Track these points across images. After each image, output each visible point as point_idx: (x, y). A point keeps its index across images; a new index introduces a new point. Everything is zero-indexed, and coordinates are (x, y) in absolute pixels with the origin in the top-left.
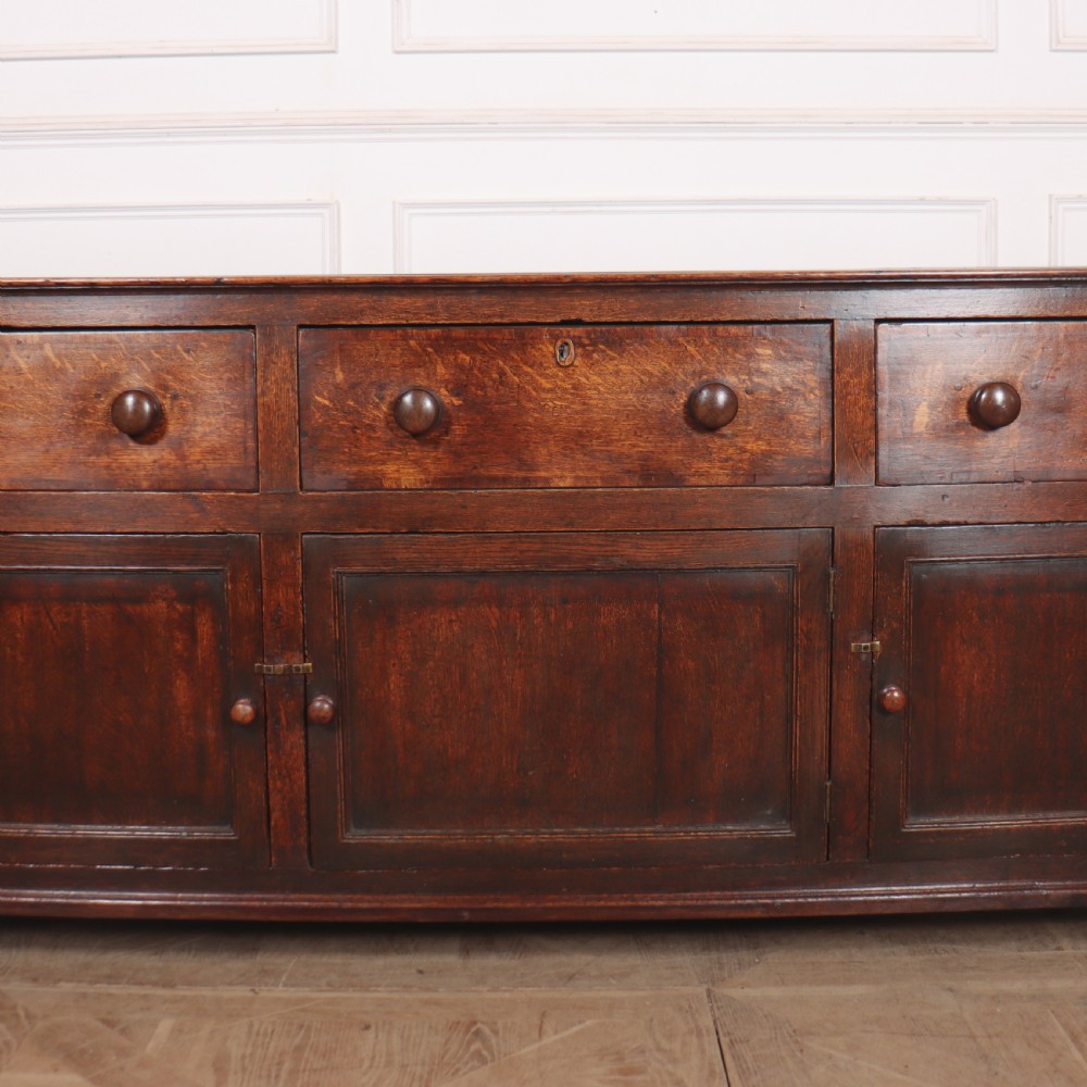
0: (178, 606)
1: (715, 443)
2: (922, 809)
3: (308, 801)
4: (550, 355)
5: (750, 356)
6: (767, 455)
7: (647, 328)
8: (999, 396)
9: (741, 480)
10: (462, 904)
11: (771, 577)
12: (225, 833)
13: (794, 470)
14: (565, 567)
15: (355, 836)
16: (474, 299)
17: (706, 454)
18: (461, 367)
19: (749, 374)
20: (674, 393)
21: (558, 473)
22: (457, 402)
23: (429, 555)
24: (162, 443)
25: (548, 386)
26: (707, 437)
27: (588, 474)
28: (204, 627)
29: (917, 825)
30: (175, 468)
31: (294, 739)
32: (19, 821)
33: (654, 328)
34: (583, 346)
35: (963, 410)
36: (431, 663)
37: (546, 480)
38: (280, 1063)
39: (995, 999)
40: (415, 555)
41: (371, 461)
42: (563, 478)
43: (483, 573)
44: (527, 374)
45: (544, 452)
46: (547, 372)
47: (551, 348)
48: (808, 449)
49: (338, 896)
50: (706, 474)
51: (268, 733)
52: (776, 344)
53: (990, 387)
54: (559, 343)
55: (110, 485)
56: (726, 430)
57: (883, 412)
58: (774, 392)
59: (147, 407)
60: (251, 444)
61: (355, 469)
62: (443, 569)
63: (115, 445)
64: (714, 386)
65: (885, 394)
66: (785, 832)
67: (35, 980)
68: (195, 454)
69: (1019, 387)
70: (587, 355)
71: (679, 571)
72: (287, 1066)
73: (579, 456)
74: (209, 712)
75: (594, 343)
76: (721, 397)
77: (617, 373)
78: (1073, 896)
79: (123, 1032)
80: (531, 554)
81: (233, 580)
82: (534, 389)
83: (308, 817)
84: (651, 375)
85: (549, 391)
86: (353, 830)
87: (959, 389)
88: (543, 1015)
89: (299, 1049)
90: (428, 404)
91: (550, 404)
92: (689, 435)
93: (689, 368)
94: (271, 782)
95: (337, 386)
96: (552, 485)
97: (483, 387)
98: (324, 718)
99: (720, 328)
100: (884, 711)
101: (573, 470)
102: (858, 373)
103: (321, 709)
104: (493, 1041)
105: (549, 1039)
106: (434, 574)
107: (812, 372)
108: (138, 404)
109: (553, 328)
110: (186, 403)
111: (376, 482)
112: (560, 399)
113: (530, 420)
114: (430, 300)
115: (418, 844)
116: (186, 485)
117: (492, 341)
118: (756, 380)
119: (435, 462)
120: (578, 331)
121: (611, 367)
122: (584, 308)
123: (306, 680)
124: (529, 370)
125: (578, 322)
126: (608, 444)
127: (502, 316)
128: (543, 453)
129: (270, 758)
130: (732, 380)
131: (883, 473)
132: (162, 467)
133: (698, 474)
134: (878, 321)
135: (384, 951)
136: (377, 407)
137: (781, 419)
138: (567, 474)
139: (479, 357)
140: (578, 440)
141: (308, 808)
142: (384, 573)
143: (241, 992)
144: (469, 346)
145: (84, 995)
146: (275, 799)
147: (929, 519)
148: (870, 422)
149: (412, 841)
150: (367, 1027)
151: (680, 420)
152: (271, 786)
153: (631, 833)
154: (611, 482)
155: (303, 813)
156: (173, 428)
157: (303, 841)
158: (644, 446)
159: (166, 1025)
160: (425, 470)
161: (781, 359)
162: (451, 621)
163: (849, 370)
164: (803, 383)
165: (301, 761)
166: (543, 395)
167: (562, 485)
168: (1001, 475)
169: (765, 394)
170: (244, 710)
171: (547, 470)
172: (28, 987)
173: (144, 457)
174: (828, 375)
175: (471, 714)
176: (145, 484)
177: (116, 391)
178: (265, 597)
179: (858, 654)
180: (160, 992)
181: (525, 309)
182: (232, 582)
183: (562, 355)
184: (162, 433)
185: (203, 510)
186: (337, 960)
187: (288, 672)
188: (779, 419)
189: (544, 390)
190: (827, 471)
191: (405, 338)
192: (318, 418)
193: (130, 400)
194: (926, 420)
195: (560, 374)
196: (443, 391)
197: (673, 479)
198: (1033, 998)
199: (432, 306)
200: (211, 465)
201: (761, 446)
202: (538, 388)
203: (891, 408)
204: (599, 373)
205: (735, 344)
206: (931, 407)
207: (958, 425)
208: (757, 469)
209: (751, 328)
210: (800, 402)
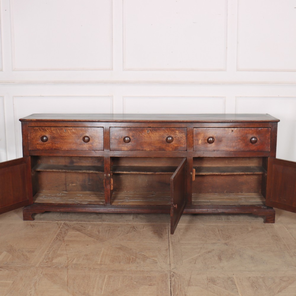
3: (110, 195)
4: (146, 132)
5: (175, 132)
6: (178, 147)
7: (160, 128)
9: (174, 150)
10: (132, 211)
13: (181, 149)
17: (169, 146)
18: (133, 133)
19: (175, 135)
20: (164, 137)
22: (133, 138)
24: (90, 144)
25: (146, 136)
26: (168, 144)
27: (152, 149)
30: (92, 147)
31: (109, 186)
33: (161, 128)
34: (151, 131)
35: (206, 141)
37: (145, 150)
38: (107, 231)
39: (209, 226)
41: (120, 147)
42: (148, 149)
44: (143, 134)
45: (145, 145)
46: (146, 134)
48: (183, 146)
49: (114, 209)
50: (168, 149)
52: (179, 131)
53: (210, 138)
54: (147, 130)
56: (172, 143)
57: (194, 141)
58: (179, 138)
59: (88, 139)
60: (103, 144)
61: (118, 148)
63: (83, 144)
64: (169, 137)
65: (195, 138)
67: (70, 221)
68: (94, 145)
69: (214, 137)
70: (152, 132)
72: (108, 231)
73: (150, 146)
75: (152, 130)
76: (171, 138)
77: (156, 134)
78: (222, 212)
79: (84, 227)
84: (161, 135)
87: (205, 138)
88: (144, 226)
89: (109, 230)
90: (128, 139)
91: (146, 139)
92: (166, 143)
93: (166, 134)
94: (105, 192)
95: (115, 136)
97: (136, 136)
99: (171, 128)
101: (149, 148)
102: (191, 135)
104: (137, 229)
105: (144, 229)
107: (184, 135)
108: (86, 138)
109: (146, 128)
110: (93, 138)
111: (121, 150)
113: (143, 141)
116: (94, 149)
117: (138, 130)
118: (176, 136)
119: (129, 147)
120: (150, 128)
121: (155, 133)
122: (151, 125)
125: (150, 127)
126: (154, 144)
127: (139, 126)
130: (172, 136)
131: (194, 149)
132: (90, 147)
133: (167, 149)
134: (194, 128)
135: (121, 218)
136: (121, 139)
137: (180, 141)
139: (136, 132)
140: (150, 144)
143: (100, 223)
144: (134, 131)
145: (77, 223)
146: (106, 195)
147: (201, 156)
148: (192, 142)
150: (119, 227)
151: (165, 141)
154: (155, 150)
155: (110, 197)
156: (91, 141)
157: (110, 201)
158: (160, 145)
159: (90, 227)
161: (180, 133)
163: (189, 135)
164: (183, 136)
165: (109, 190)
167: (148, 150)
168: (211, 150)
169: (177, 138)
171: (145, 148)
173: (87, 146)
174: (186, 135)
176: (87, 150)
177: (83, 136)
180: (88, 223)
181: (143, 125)
183: (148, 132)
185: (96, 153)
187: (108, 177)
188: (179, 141)
190: (186, 149)
192: (112, 140)
194: (200, 142)
195: (148, 134)
196: (131, 137)
197: (164, 150)
198: (215, 226)
200: (97, 147)
201: (177, 145)
202: (144, 136)
203: (196, 140)
204: (153, 135)
205: (173, 131)
206: (201, 140)
207: (206, 143)
208: (176, 149)
209: (175, 128)
210: (182, 139)
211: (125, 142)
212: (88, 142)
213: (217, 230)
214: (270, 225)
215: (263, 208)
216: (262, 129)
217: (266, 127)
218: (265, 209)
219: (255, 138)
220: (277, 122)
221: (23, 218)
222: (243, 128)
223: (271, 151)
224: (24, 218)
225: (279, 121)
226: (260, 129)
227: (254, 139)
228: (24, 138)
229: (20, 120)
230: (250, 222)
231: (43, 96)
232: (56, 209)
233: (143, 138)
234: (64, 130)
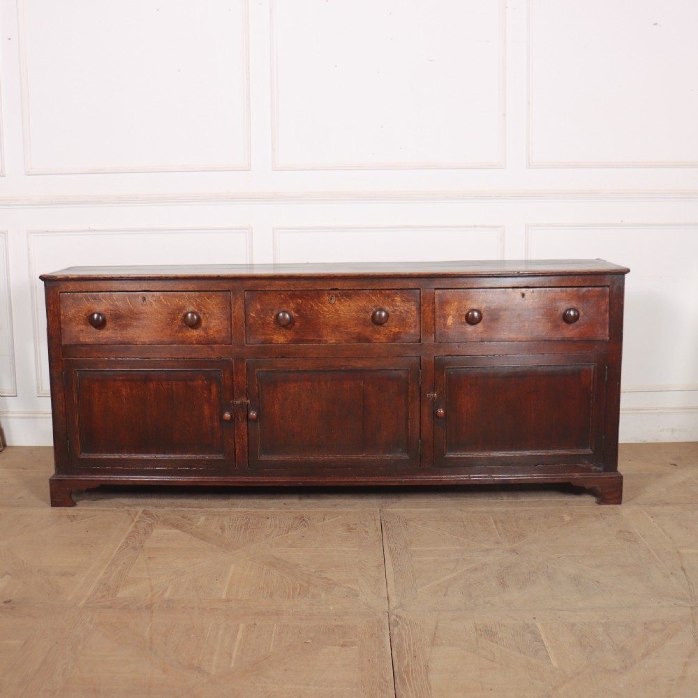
0: (205, 382)
1: (381, 329)
2: (451, 450)
3: (248, 446)
4: (327, 300)
5: (393, 300)
6: (399, 333)
7: (359, 291)
8: (476, 314)
9: (390, 341)
10: (299, 481)
11: (400, 372)
12: (220, 457)
13: (408, 338)
14: (332, 369)
15: (263, 458)
16: (302, 282)
17: (379, 333)
18: (298, 304)
19: (393, 306)
20: (368, 312)
22: (297, 315)
23: (288, 365)
24: (200, 329)
25: (327, 310)
26: (379, 327)
27: (340, 339)
28: (214, 390)
29: (450, 455)
30: (205, 337)
31: (244, 425)
32: (152, 453)
33: (362, 291)
34: (338, 297)
35: (464, 318)
36: (289, 401)
37: (326, 341)
38: (241, 527)
39: (474, 512)
40: (284, 365)
41: (269, 334)
42: (331, 339)
43: (305, 371)
44: (320, 306)
46: (326, 305)
47: (328, 298)
48: (412, 331)
49: (258, 477)
50: (379, 339)
51: (235, 424)
52: (401, 297)
53: (473, 310)
54: (330, 296)
55: (183, 342)
56: (385, 325)
57: (437, 319)
58: (401, 312)
59: (195, 317)
60: (229, 329)
61: (263, 337)
62: (292, 370)
63: (184, 329)
64: (381, 310)
65: (438, 313)
66: (406, 457)
67: (156, 507)
68: (211, 332)
69: (482, 311)
70: (340, 300)
71: (370, 370)
72: (243, 527)
73: (337, 333)
74: (215, 417)
75: (342, 296)
76: (383, 314)
77: (349, 306)
78: (503, 480)
79: (189, 519)
80: (321, 365)
81: (224, 373)
84: (360, 306)
85: (326, 312)
86: (263, 455)
87: (462, 311)
88: (325, 515)
89: (247, 524)
90: (287, 316)
91: (327, 316)
92: (373, 326)
93: (373, 304)
94: (236, 440)
95: (258, 310)
96: (328, 342)
97: (305, 310)
98: (254, 418)
99: (383, 292)
100: (438, 417)
101: (335, 337)
102: (429, 306)
103: (253, 415)
104: (309, 521)
105: (325, 522)
106: (289, 371)
107: (414, 305)
108: (192, 316)
109: (328, 291)
110: (207, 315)
111: (270, 341)
112: (331, 314)
113: (321, 321)
114: (288, 282)
115: (284, 460)
116: (209, 342)
117: (308, 295)
118: (395, 308)
119: (290, 335)
120: (337, 292)
121: (347, 304)
122: (338, 284)
123: (248, 406)
125: (337, 289)
126: (347, 329)
127: (311, 287)
128: (325, 332)
129: (235, 432)
130: (387, 308)
131: (438, 338)
132: (200, 337)
133: (376, 339)
134: (436, 289)
135: (273, 498)
136: (271, 317)
137: (403, 321)
139: (304, 301)
140: (337, 327)
142: (272, 371)
143: (226, 510)
144: (301, 298)
145: (174, 511)
146: (237, 446)
147: (452, 354)
148: (433, 322)
149: (282, 459)
150: (268, 518)
151: (370, 321)
153: (354, 457)
154: (347, 341)
155: (247, 450)
156: (204, 324)
157: (246, 460)
158: (358, 330)
159: (203, 518)
160: (287, 338)
161: (403, 301)
162: (295, 387)
163: (426, 305)
164: (410, 309)
165: (246, 433)
167: (331, 342)
168: (476, 340)
169: (398, 313)
170: (227, 416)
171: (326, 337)
172: (155, 509)
173: (194, 334)
174: (418, 307)
175: (302, 417)
176: (194, 342)
177: (185, 312)
178: (234, 379)
179: (429, 398)
180: (198, 510)
181: (319, 285)
183: (331, 300)
184: (200, 326)
185: (214, 351)
186: (257, 501)
187: (242, 404)
190: (418, 338)
191: (280, 294)
192: (251, 321)
193: (190, 315)
194: (451, 321)
195: (331, 306)
196: (293, 312)
197: (368, 340)
198: (486, 512)
199: (289, 284)
200: (216, 336)
201: (397, 330)
202: (323, 311)
203: (440, 317)
204: (344, 306)
205: (388, 296)
206: (453, 317)
207: (462, 323)
208: (395, 337)
209: (393, 291)
210: (409, 315)
211: (279, 324)
212: (195, 325)
213: (492, 521)
214: (612, 508)
215: (596, 471)
216: (589, 291)
217: (599, 284)
218: (600, 472)
219: (575, 310)
220: (622, 273)
221: (50, 502)
222: (548, 289)
223: (610, 339)
224: (52, 502)
225: (628, 271)
226: (585, 289)
227: (572, 313)
228: (51, 319)
229: (41, 278)
230: (566, 504)
231: (95, 231)
232: (124, 478)
233: (321, 314)
234: (140, 299)
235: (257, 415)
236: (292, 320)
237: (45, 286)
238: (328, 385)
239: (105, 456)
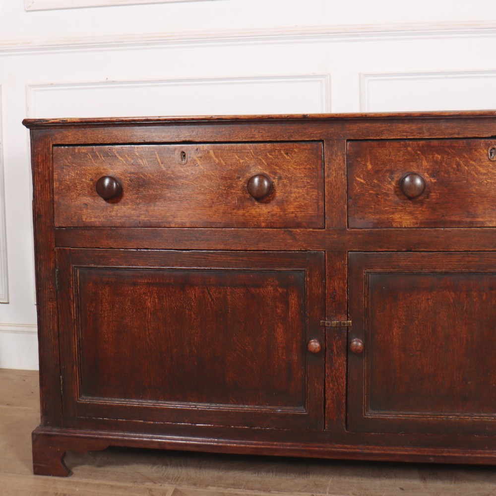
0: (279, 290)
3: (347, 395)
4: (485, 155)
10: (429, 453)
12: (301, 411)
15: (371, 414)
16: (443, 125)
18: (436, 162)
21: (489, 219)
22: (433, 180)
23: (417, 263)
24: (273, 203)
25: (484, 172)
28: (293, 300)
30: (280, 216)
31: (340, 361)
32: (190, 401)
36: (416, 322)
37: (482, 223)
40: (410, 263)
41: (386, 212)
43: (446, 273)
44: (472, 165)
45: (481, 207)
46: (484, 164)
47: (485, 151)
49: (361, 446)
51: (326, 358)
54: (490, 148)
55: (245, 225)
59: (266, 183)
60: (321, 203)
61: (378, 217)
62: (425, 271)
63: (248, 204)
67: (195, 485)
68: (291, 208)
74: (294, 346)
80: (473, 263)
81: (310, 276)
82: (477, 174)
83: (346, 403)
85: (485, 174)
86: (370, 411)
90: (418, 181)
91: (485, 182)
94: (327, 384)
95: (368, 172)
96: (485, 225)
97: (448, 172)
98: (359, 350)
103: (357, 346)
106: (419, 274)
108: (261, 182)
109: (486, 140)
110: (285, 181)
111: (389, 224)
112: (491, 179)
113: (474, 190)
114: (419, 125)
115: (406, 419)
116: (287, 225)
117: (453, 147)
119: (421, 213)
123: (348, 330)
124: (473, 163)
127: (458, 134)
129: (327, 371)
132: (272, 215)
135: (378, 476)
136: (390, 183)
138: (493, 219)
139: (446, 156)
141: (346, 399)
142: (392, 272)
144: (440, 151)
146: (329, 394)
149: (403, 418)
152: (327, 386)
155: (344, 401)
156: (279, 195)
157: (343, 416)
160: (416, 218)
162: (428, 299)
165: (344, 373)
166: (481, 177)
167: (491, 225)
170: (316, 345)
171: (482, 217)
172: (192, 488)
173: (263, 211)
175: (437, 350)
176: (263, 225)
177: (248, 175)
178: (327, 285)
181: (471, 130)
182: (309, 277)
183: (491, 155)
184: (273, 198)
185: (295, 239)
186: (354, 480)
187: (339, 326)
189: (481, 174)
191: (406, 146)
192: (357, 189)
193: (256, 180)
195: (491, 165)
196: (426, 175)
199: (420, 129)
200: (299, 214)
202: (478, 173)
211: (405, 194)
212: (264, 196)
221: (31, 464)
224: (34, 467)
228: (38, 187)
229: (27, 123)
231: (114, 82)
232: (146, 437)
233: (474, 179)
234: (177, 156)
235: (364, 345)
236: (426, 188)
237: (32, 135)
238: (484, 297)
239: (117, 402)
